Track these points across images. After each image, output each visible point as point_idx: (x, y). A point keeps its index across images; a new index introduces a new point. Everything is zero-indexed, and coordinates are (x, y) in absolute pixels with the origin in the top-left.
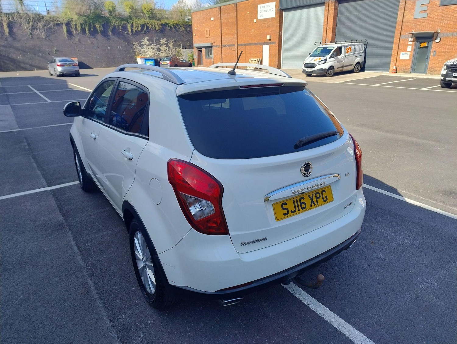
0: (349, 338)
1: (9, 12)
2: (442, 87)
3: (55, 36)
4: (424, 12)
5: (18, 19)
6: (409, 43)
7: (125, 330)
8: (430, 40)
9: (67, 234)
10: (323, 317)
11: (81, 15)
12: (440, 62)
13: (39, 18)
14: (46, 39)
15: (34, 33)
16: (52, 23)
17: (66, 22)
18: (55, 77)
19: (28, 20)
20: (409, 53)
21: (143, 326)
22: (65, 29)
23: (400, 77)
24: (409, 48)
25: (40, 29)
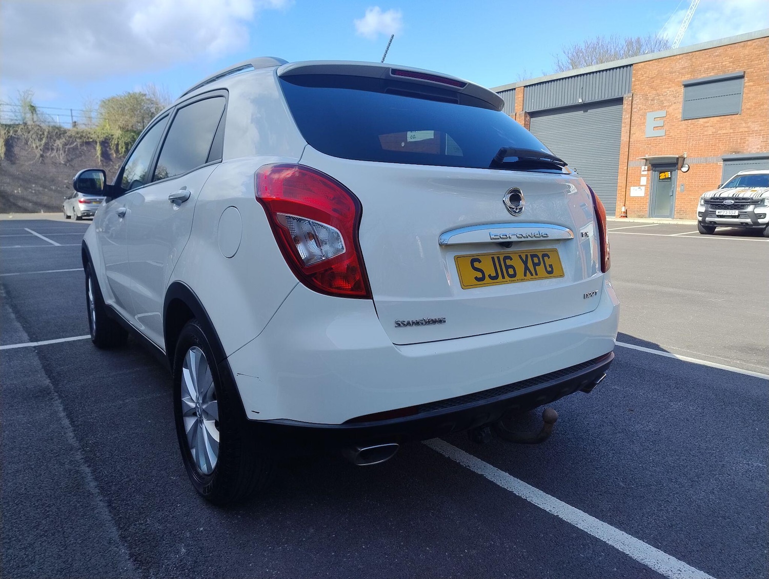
0: (615, 546)
1: (12, 123)
2: (702, 233)
3: (82, 160)
4: (660, 129)
5: (24, 134)
6: (643, 173)
7: (147, 543)
8: (673, 168)
9: (53, 402)
10: (558, 516)
11: (127, 131)
12: (692, 201)
13: (59, 132)
14: (66, 165)
15: (48, 154)
16: (78, 140)
17: (102, 139)
18: (73, 220)
19: (41, 135)
20: (643, 188)
21: (188, 534)
22: (100, 150)
23: (633, 222)
24: (644, 181)
25: (57, 149)
